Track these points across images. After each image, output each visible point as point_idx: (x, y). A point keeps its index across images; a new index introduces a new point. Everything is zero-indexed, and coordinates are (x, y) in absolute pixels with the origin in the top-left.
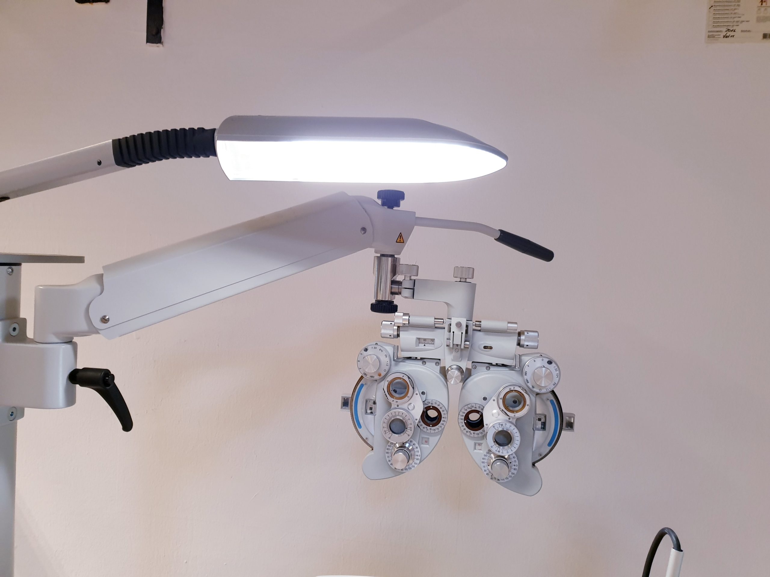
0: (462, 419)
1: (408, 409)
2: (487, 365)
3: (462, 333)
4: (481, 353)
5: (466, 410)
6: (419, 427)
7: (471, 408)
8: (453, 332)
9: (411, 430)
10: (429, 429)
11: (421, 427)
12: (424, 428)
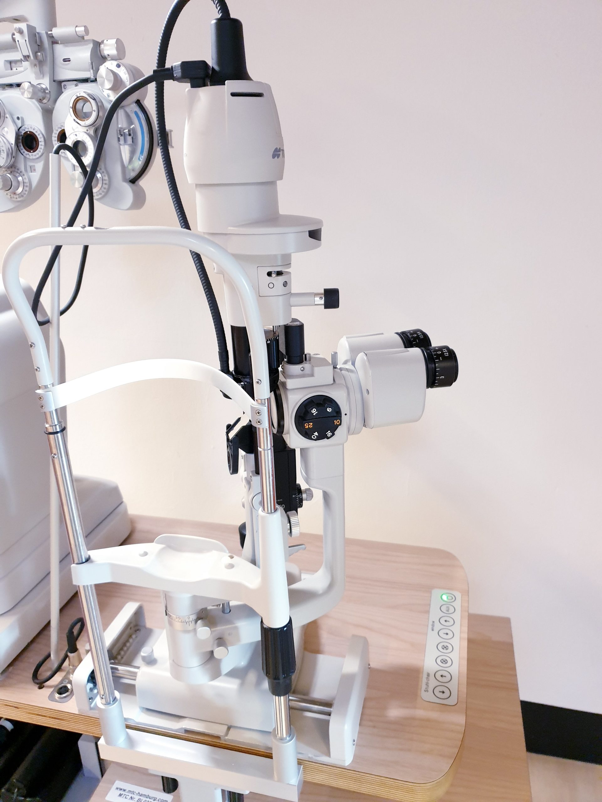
0: (55, 141)
1: (3, 135)
2: (75, 82)
3: (26, 41)
4: (64, 68)
5: (57, 130)
6: (22, 154)
7: (61, 128)
8: (18, 41)
9: (4, 153)
10: (31, 155)
11: (24, 154)
12: (26, 154)
